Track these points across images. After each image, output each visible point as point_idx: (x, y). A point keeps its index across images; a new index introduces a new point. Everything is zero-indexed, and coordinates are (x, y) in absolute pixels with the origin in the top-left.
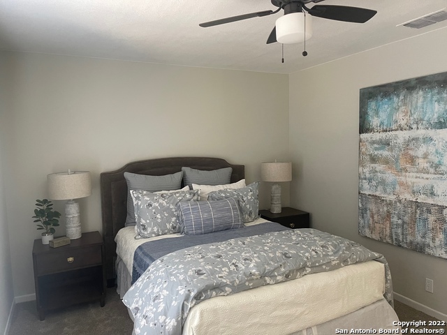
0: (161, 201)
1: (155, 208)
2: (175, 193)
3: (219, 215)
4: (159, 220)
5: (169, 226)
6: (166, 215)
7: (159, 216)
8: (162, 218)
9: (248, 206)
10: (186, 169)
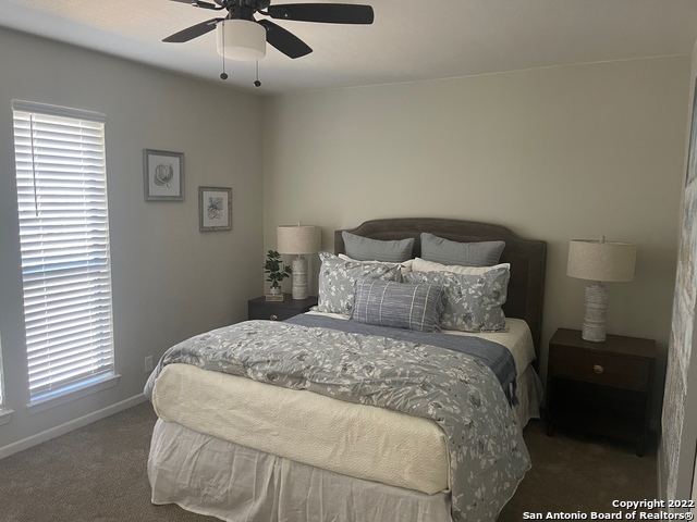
0: (341, 270)
1: (333, 277)
2: (365, 265)
3: (391, 303)
4: (333, 294)
5: (343, 304)
6: (343, 289)
7: (333, 288)
8: (336, 292)
9: (465, 305)
10: (425, 236)
